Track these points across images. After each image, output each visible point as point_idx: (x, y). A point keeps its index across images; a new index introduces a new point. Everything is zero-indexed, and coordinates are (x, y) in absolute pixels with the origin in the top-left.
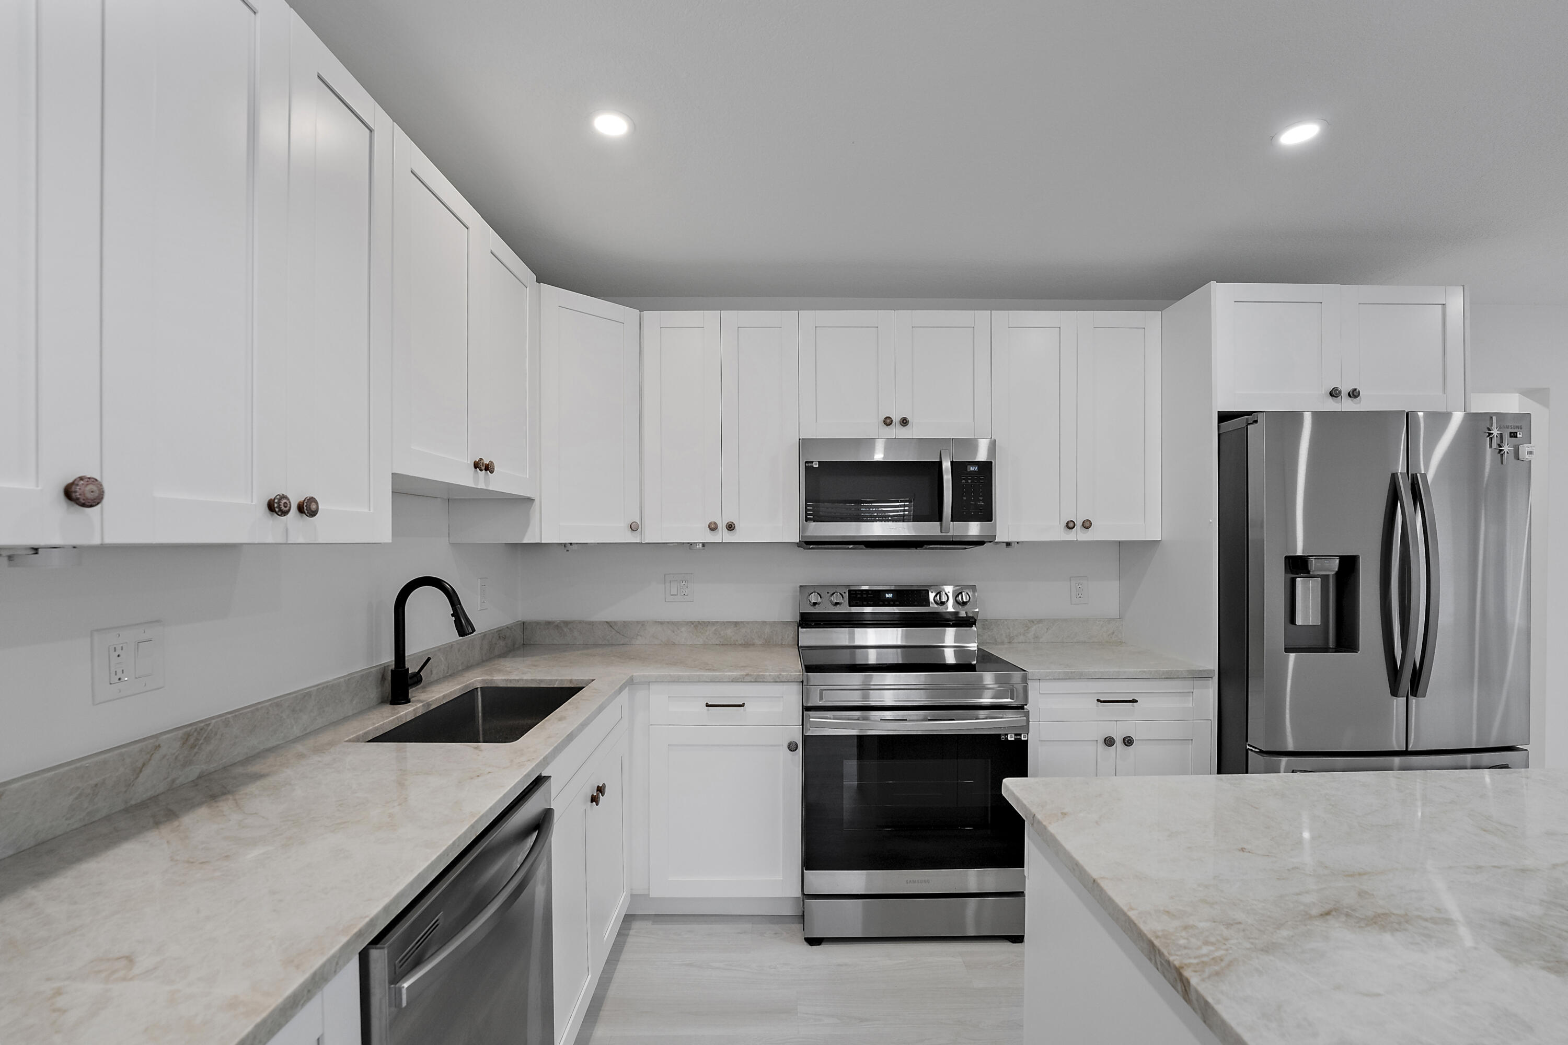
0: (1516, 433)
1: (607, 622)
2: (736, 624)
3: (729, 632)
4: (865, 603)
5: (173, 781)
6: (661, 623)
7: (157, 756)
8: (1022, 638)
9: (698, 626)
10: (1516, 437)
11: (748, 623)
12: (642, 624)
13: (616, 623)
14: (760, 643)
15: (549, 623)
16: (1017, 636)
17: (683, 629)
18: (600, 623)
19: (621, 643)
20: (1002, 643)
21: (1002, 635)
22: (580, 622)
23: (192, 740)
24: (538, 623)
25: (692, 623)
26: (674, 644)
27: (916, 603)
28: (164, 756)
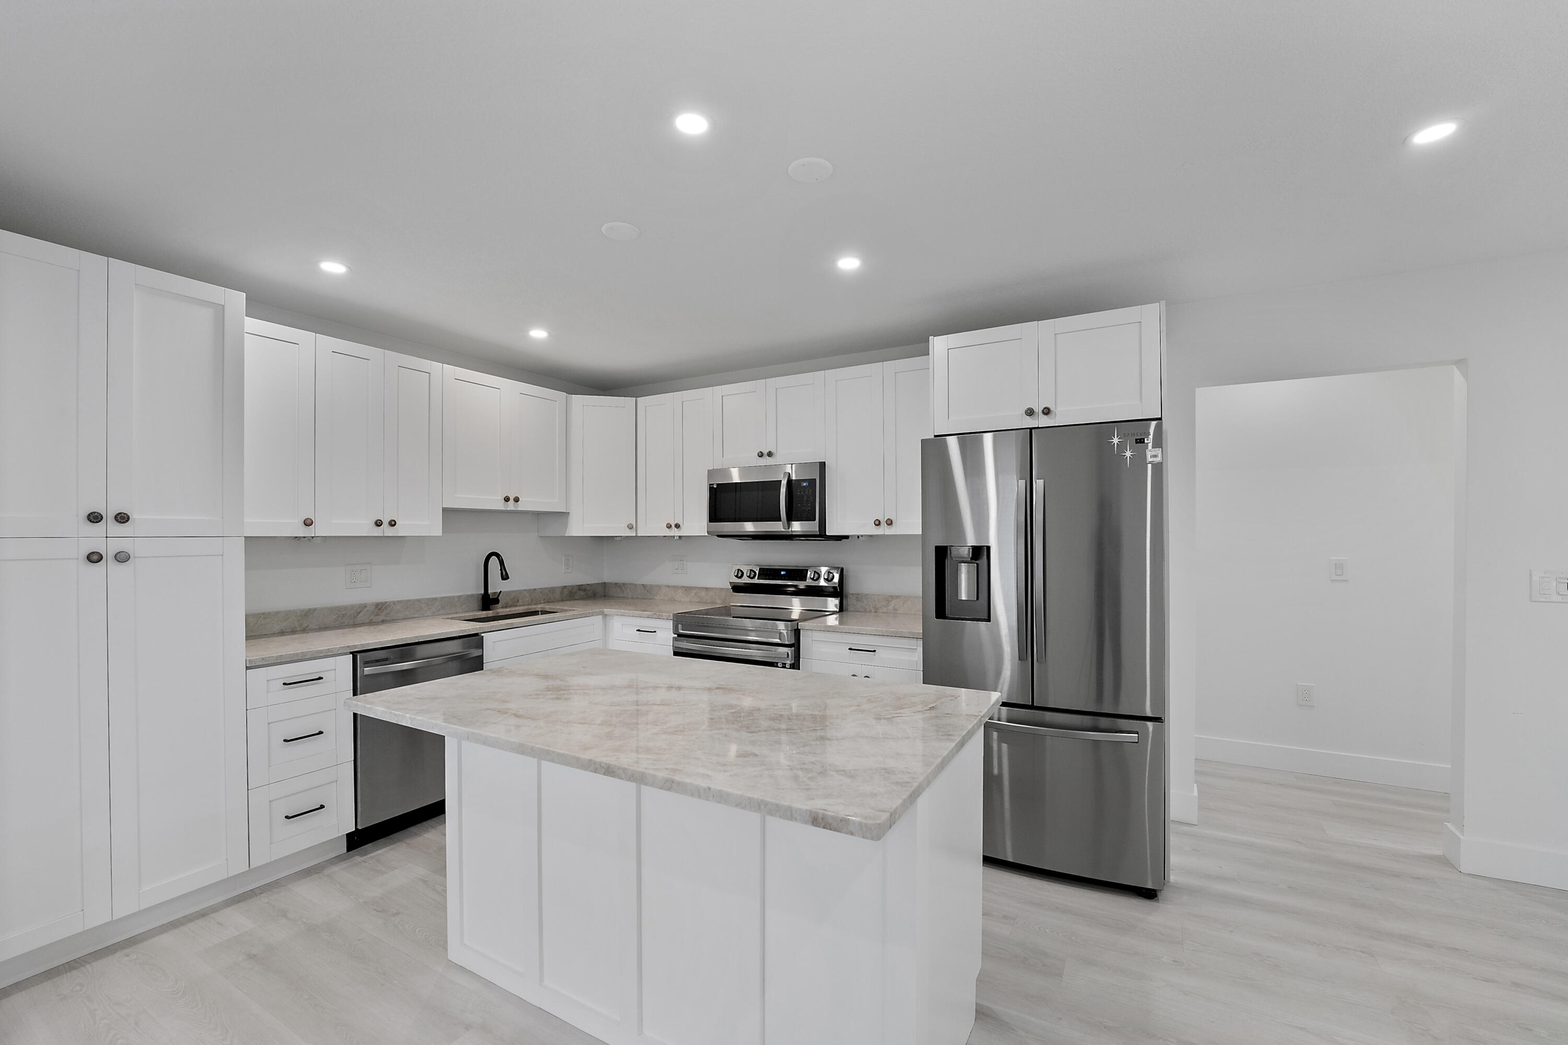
0: (1144, 439)
1: (643, 585)
2: (707, 589)
3: (703, 594)
4: (767, 577)
5: (372, 620)
6: (668, 587)
7: (365, 610)
8: (885, 609)
9: (688, 589)
10: (1144, 442)
11: (713, 588)
12: (659, 587)
13: (646, 585)
14: (720, 602)
15: (616, 584)
16: (881, 607)
17: (679, 591)
18: (639, 585)
19: (650, 597)
20: (871, 611)
21: (870, 606)
22: (630, 584)
23: (379, 607)
24: (611, 584)
25: (684, 587)
26: (675, 600)
27: (798, 579)
28: (368, 610)
